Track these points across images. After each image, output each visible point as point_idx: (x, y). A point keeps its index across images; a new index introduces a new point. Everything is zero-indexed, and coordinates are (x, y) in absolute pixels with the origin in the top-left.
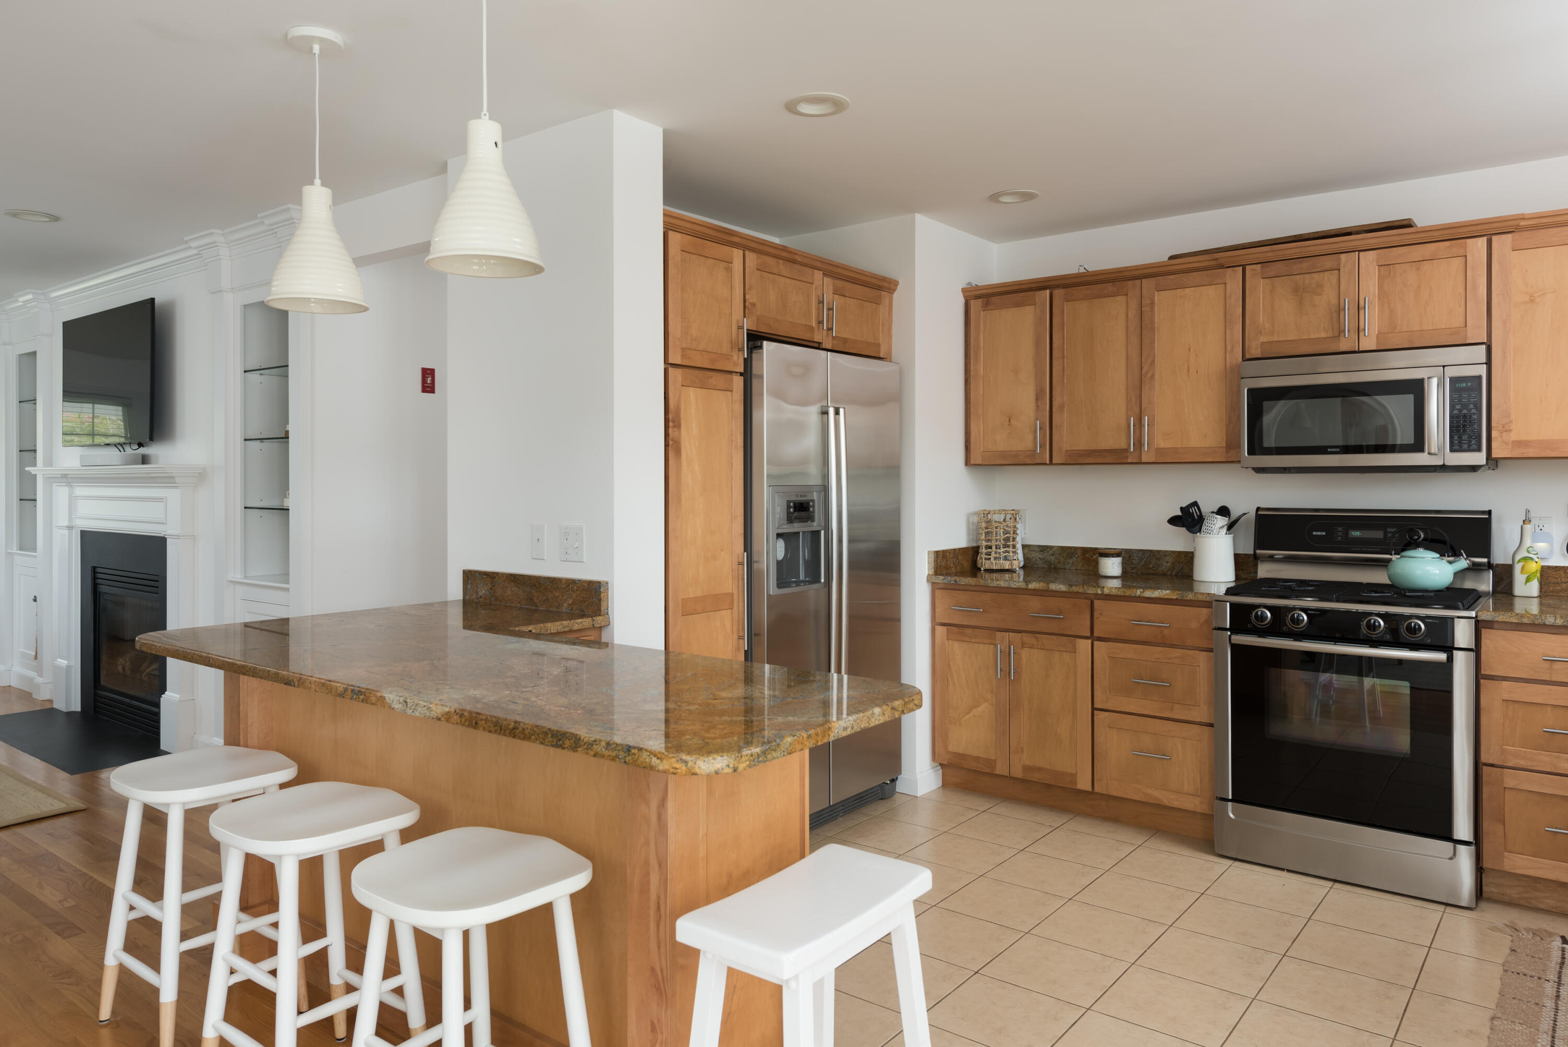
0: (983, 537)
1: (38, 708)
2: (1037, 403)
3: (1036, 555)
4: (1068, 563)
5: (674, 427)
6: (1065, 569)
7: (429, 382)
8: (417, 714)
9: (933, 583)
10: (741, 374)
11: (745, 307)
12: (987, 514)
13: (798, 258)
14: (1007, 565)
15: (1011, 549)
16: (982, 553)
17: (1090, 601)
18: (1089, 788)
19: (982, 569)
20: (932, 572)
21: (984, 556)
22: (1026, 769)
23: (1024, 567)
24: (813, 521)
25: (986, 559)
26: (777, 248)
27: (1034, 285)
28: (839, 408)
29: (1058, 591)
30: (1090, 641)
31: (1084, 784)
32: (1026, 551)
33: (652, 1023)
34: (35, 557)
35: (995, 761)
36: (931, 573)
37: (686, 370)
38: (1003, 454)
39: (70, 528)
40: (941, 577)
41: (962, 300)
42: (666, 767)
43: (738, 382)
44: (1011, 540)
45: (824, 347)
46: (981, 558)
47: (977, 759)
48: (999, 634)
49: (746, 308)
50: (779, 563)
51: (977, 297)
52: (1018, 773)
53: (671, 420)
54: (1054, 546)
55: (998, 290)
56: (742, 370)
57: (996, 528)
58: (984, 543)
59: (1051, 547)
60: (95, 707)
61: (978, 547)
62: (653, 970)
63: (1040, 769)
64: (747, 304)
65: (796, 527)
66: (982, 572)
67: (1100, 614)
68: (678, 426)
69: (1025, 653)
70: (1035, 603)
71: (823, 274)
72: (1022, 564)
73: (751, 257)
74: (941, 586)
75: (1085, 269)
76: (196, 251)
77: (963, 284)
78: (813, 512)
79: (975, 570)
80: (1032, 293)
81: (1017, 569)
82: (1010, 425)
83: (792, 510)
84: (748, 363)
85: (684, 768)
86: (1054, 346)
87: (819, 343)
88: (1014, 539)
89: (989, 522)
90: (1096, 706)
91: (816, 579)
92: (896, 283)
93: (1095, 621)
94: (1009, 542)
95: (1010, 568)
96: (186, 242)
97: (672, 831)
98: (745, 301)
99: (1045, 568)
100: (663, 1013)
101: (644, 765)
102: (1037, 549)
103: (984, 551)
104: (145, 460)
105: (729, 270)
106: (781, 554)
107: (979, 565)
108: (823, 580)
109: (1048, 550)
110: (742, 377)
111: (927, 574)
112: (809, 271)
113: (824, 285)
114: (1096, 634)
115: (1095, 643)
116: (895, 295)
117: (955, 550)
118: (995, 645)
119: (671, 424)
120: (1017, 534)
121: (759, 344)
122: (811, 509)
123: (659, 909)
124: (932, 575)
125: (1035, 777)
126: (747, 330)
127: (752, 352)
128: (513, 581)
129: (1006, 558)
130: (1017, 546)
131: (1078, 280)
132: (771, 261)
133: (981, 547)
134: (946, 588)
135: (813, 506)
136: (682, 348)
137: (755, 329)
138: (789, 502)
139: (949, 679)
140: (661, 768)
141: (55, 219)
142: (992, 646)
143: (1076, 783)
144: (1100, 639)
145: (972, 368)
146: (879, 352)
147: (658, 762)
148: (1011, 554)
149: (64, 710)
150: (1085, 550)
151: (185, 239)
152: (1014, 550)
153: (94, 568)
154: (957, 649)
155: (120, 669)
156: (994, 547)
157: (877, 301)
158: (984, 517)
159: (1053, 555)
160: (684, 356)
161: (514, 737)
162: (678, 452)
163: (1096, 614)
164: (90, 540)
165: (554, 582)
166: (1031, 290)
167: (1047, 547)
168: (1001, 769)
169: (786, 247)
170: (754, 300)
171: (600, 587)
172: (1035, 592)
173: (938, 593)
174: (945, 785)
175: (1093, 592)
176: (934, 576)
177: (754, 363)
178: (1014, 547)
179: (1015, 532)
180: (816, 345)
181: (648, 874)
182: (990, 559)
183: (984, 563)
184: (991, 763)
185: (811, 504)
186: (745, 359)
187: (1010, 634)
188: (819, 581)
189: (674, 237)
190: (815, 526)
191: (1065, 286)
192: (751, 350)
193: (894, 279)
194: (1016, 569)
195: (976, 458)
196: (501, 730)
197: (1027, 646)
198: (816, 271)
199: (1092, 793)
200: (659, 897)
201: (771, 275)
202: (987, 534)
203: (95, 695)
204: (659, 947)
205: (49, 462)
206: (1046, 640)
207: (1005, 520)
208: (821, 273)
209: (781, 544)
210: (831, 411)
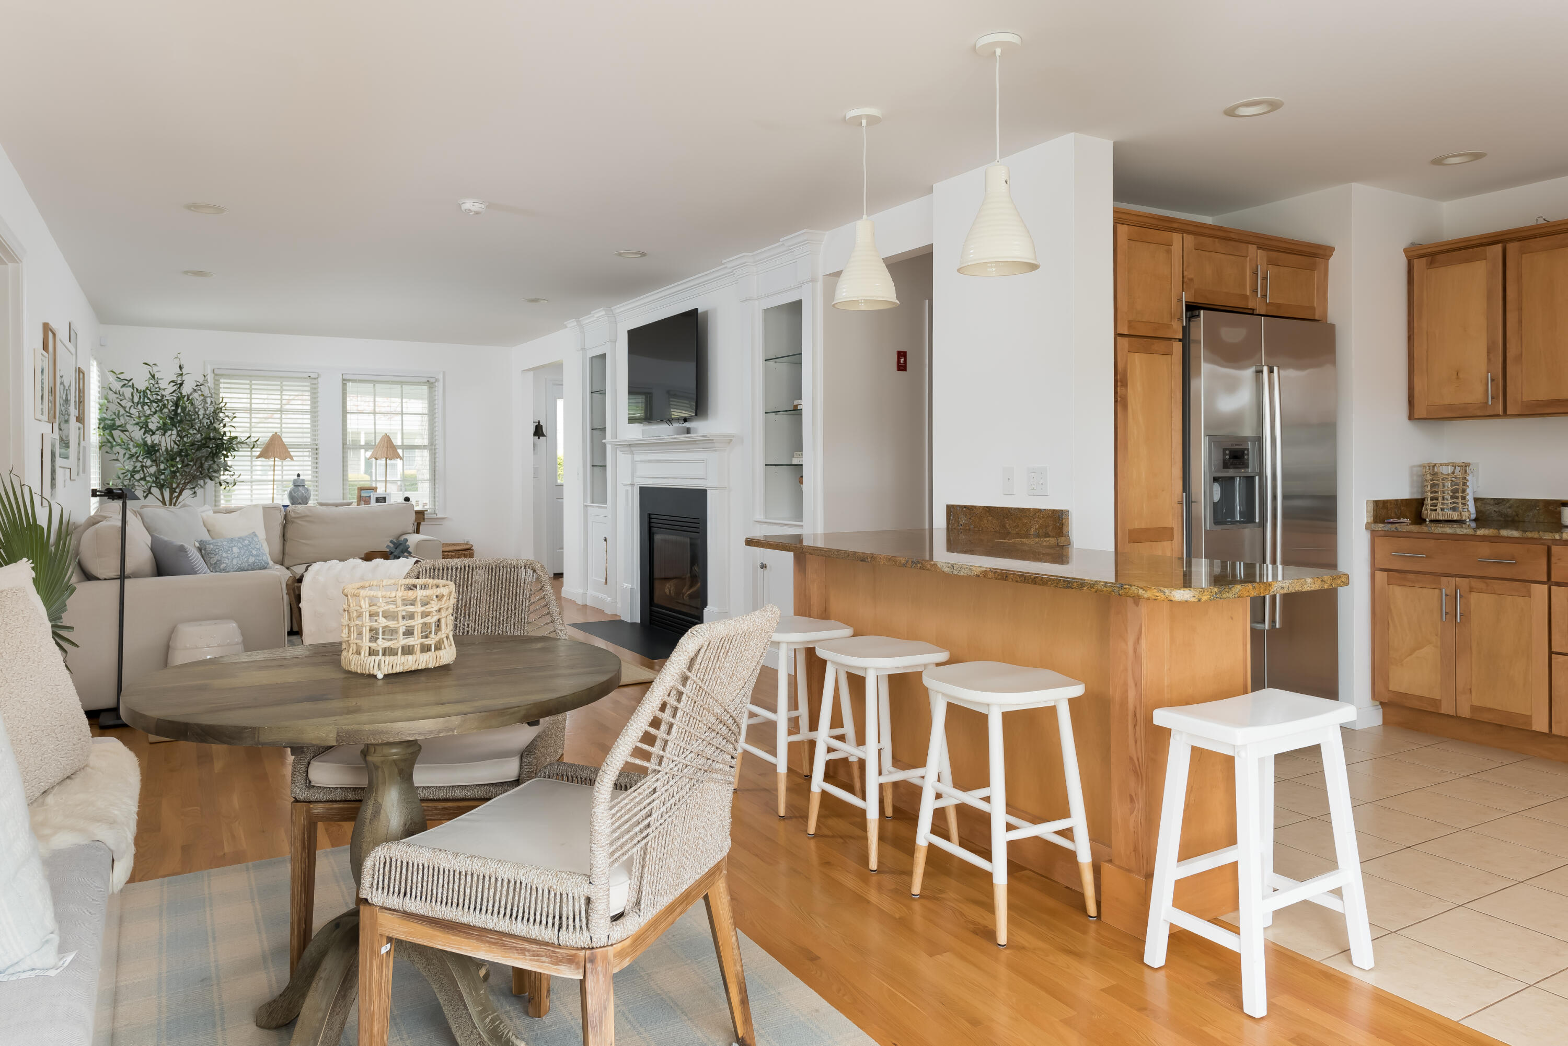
0: (1429, 488)
1: (609, 619)
2: (1488, 355)
3: (1491, 508)
4: (1528, 516)
5: (1122, 386)
6: (1524, 522)
7: (902, 362)
8: (961, 574)
9: (1373, 531)
10: (1180, 340)
11: (1183, 283)
12: (1434, 466)
13: (1232, 236)
14: (1455, 516)
15: (1460, 501)
16: (1427, 505)
17: (1546, 547)
18: (1546, 730)
19: (1427, 520)
20: (1371, 520)
21: (1429, 507)
22: (1474, 709)
23: (1475, 520)
24: (1248, 467)
25: (1431, 510)
26: (1213, 229)
27: (1485, 241)
28: (1273, 367)
29: (1510, 537)
30: (1546, 587)
31: (1540, 724)
32: (1479, 504)
33: (1131, 796)
34: (606, 508)
35: (1440, 701)
36: (1369, 521)
37: (1133, 339)
38: (1450, 407)
39: (632, 485)
40: (1381, 525)
41: (1403, 261)
42: (1150, 595)
43: (1177, 347)
44: (1460, 491)
45: (1258, 313)
46: (1427, 510)
47: (1421, 698)
48: (1444, 579)
49: (1185, 282)
50: (1215, 504)
51: (1421, 256)
52: (1465, 712)
53: (1120, 380)
54: (1511, 499)
55: (1445, 247)
56: (1181, 337)
57: (1443, 479)
58: (1429, 495)
59: (1508, 500)
60: (650, 620)
61: (1423, 500)
62: (1131, 758)
63: (1490, 710)
64: (1185, 280)
65: (1231, 472)
66: (1427, 523)
67: (1559, 559)
68: (1125, 385)
69: (1474, 596)
70: (1485, 550)
71: (1258, 247)
72: (1473, 516)
73: (1189, 240)
74: (1382, 533)
75: (1544, 220)
76: (730, 270)
77: (1405, 244)
78: (1248, 459)
79: (1419, 520)
80: (1483, 248)
81: (1468, 520)
82: (1458, 378)
83: (1227, 457)
84: (1186, 330)
85: (1163, 596)
86: (1508, 298)
87: (1253, 310)
88: (1464, 491)
89: (1434, 474)
90: (1553, 650)
91: (1252, 520)
92: (1332, 249)
93: (1553, 566)
94: (1458, 493)
95: (1459, 518)
96: (723, 264)
97: (1145, 661)
98: (1183, 277)
99: (1500, 521)
100: (1140, 789)
101: (1133, 595)
102: (1492, 502)
103: (1429, 501)
104: (688, 431)
105: (1169, 252)
106: (1217, 497)
107: (1424, 516)
108: (1257, 520)
109: (1505, 502)
110: (1181, 343)
111: (1366, 522)
112: (1244, 245)
113: (1258, 256)
114: (1553, 579)
115: (1553, 588)
116: (1331, 261)
117: (1397, 500)
118: (1441, 590)
119: (1119, 384)
120: (1467, 486)
121: (1197, 314)
122: (1246, 457)
123: (1135, 715)
124: (1372, 523)
125: (1486, 717)
126: (1186, 302)
127: (1190, 321)
128: (988, 512)
129: (1454, 509)
130: (1467, 497)
131: (1537, 232)
132: (1207, 240)
133: (1426, 499)
134: (1387, 535)
135: (1248, 454)
136: (1128, 321)
137: (1193, 301)
138: (1224, 450)
139: (1390, 621)
140: (1146, 596)
141: (643, 255)
142: (1437, 591)
143: (1531, 725)
144: (1558, 584)
145: (1415, 325)
146: (1314, 314)
147: (1144, 592)
148: (1460, 505)
149: (629, 621)
150: (1548, 503)
151: (723, 262)
152: (1463, 501)
153: (650, 515)
154: (1399, 594)
155: (667, 591)
156: (1440, 499)
157: (1312, 268)
158: (1429, 469)
159: (1510, 507)
160: (1130, 327)
161: (1035, 584)
162: (1125, 407)
163: (1553, 560)
164: (647, 494)
165: (1022, 512)
166: (1482, 245)
167: (1503, 500)
168: (1447, 708)
169: (1221, 227)
170: (1192, 276)
171: (1062, 514)
172: (1484, 538)
173: (1377, 540)
174: (1385, 722)
175: (1550, 538)
176: (1373, 525)
177: (1192, 330)
178: (1464, 498)
179: (1465, 484)
180: (1251, 312)
181: (1127, 691)
182: (1436, 510)
183: (1428, 514)
184: (1436, 702)
185: (1246, 452)
186: (1183, 327)
187: (1457, 579)
188: (1253, 521)
189: (1123, 229)
190: (1250, 471)
191: (1520, 239)
192: (1189, 319)
193: (1328, 245)
194: (1465, 520)
195: (1420, 411)
196: (1025, 579)
197: (1475, 590)
198: (1250, 246)
199: (1550, 735)
200: (1135, 708)
201: (1207, 253)
202: (1433, 486)
203: (651, 611)
204: (1136, 742)
205: (615, 436)
206: (1497, 585)
207: (1453, 473)
208: (1255, 246)
209: (1217, 489)
210: (1265, 369)
